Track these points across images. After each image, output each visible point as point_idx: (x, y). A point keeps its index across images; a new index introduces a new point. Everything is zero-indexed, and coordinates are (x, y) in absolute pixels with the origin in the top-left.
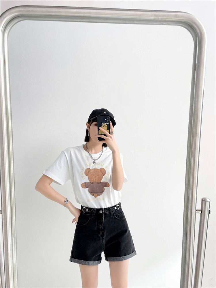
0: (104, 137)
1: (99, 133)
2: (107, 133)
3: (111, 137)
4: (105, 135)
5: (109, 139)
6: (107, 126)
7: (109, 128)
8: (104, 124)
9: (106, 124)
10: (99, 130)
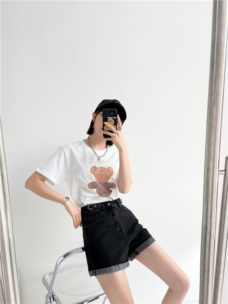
0: (110, 134)
1: (105, 130)
2: (113, 129)
3: (118, 134)
4: (112, 132)
5: (115, 137)
6: (113, 120)
7: (116, 123)
8: (110, 119)
9: (113, 119)
10: (104, 125)
